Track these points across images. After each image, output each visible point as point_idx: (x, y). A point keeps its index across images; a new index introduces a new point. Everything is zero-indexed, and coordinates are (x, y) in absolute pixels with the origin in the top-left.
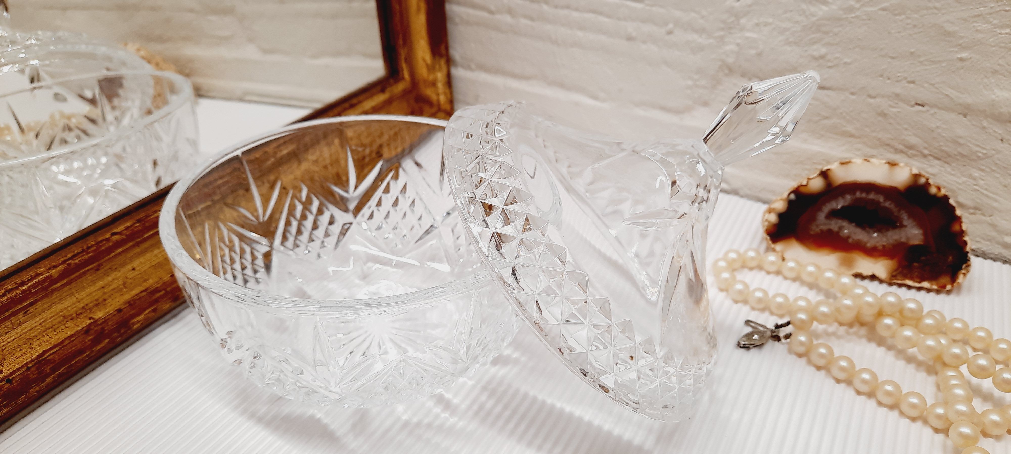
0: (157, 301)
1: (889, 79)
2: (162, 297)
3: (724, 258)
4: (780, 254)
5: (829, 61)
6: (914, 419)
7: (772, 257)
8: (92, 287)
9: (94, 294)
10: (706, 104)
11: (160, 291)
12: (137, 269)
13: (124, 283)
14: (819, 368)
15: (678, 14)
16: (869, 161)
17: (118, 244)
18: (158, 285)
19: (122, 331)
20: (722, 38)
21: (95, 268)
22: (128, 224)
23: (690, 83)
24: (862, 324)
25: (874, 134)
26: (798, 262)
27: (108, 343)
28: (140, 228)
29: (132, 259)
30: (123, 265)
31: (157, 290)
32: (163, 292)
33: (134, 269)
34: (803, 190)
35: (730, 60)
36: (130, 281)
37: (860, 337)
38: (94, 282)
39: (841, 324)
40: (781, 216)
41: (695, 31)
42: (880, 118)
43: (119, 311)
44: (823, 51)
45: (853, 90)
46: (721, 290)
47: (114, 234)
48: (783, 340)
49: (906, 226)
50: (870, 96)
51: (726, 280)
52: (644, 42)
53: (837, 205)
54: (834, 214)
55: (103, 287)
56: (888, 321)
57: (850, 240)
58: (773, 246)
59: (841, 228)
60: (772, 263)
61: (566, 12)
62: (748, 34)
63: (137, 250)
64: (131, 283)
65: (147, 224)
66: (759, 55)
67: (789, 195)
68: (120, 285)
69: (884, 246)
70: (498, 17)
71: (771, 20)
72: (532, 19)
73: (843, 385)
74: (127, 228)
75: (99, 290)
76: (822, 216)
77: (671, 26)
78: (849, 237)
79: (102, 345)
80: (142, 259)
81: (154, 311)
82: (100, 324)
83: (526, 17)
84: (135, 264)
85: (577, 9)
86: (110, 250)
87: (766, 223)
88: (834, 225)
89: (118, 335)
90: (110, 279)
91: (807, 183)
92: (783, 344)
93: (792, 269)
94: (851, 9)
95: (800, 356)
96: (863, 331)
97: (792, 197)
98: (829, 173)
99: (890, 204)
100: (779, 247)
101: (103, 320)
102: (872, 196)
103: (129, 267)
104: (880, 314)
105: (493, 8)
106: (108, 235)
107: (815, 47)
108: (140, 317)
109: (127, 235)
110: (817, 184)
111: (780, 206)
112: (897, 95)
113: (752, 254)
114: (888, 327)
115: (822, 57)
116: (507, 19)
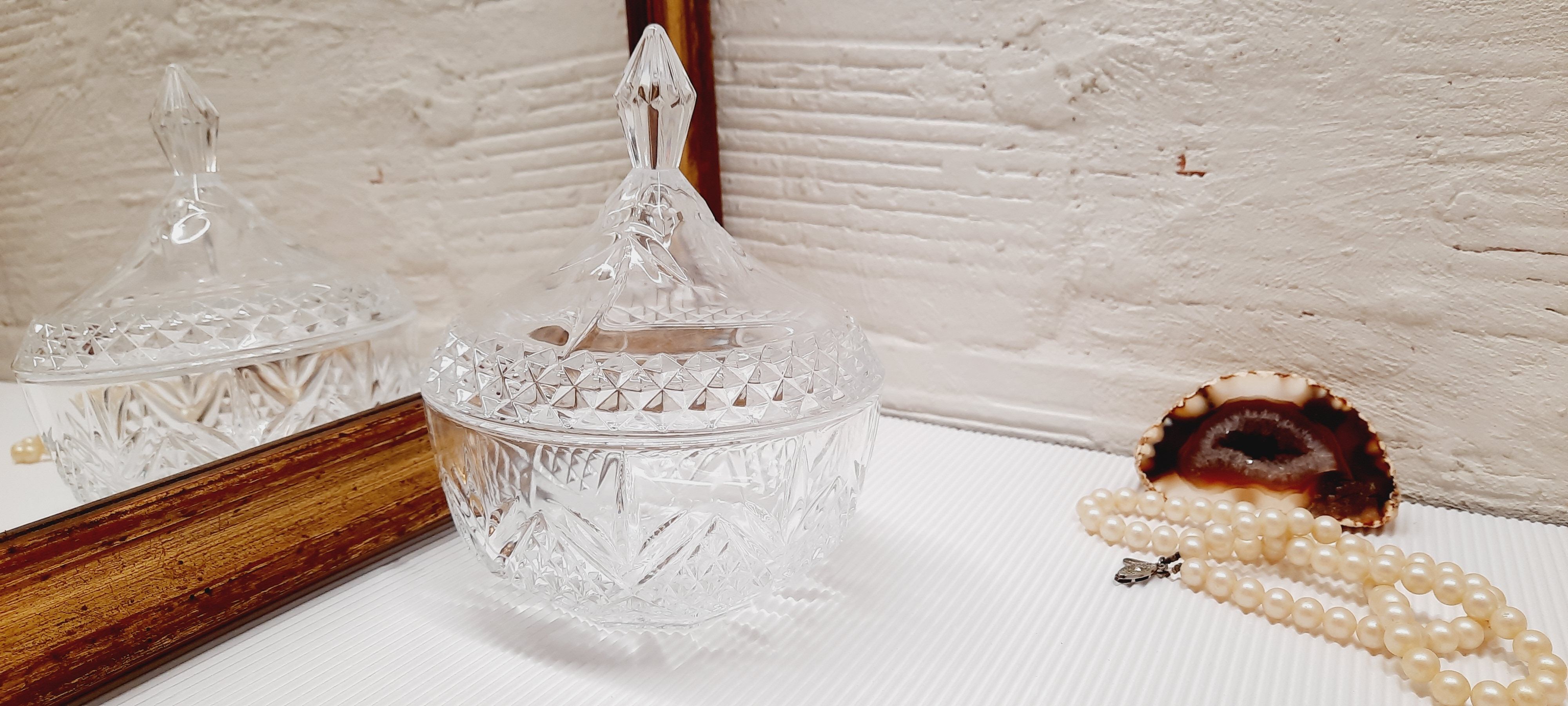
0: (380, 530)
1: (1267, 285)
2: (386, 526)
3: (1092, 496)
4: (1162, 494)
5: (1194, 269)
6: (1344, 643)
7: (1151, 497)
8: (309, 500)
9: (309, 509)
10: (1052, 336)
11: (384, 519)
12: (359, 489)
13: (344, 504)
14: (1220, 600)
15: (1009, 226)
16: (1255, 373)
17: (346, 449)
18: (382, 512)
19: (339, 558)
20: (1064, 251)
21: (317, 475)
22: (358, 428)
23: (1030, 309)
24: (1272, 562)
25: (1260, 355)
26: (1184, 500)
27: (322, 569)
28: (371, 434)
29: (356, 474)
30: (345, 480)
31: (380, 518)
32: (387, 521)
33: (355, 489)
34: (1179, 413)
35: (1076, 278)
36: (349, 502)
37: (1270, 574)
38: (311, 493)
39: (1245, 562)
40: (1156, 446)
41: (1031, 245)
42: (1264, 335)
43: (337, 533)
44: (1185, 257)
45: (1226, 303)
46: (1091, 533)
47: (342, 435)
48: (1172, 574)
49: (1312, 450)
50: (1249, 309)
51: (1094, 518)
52: (971, 264)
53: (1225, 429)
54: (1222, 442)
55: (320, 503)
56: (1300, 544)
57: (1246, 472)
58: (1151, 485)
59: (1232, 458)
60: (1151, 503)
61: (874, 235)
62: (1094, 245)
63: (362, 465)
64: (351, 505)
65: (379, 431)
66: (1110, 268)
67: (1163, 420)
68: (338, 505)
69: (1289, 476)
70: (790, 247)
71: (1119, 227)
72: (832, 248)
73: (1252, 615)
74: (357, 432)
75: (315, 505)
76: (1207, 443)
77: (1002, 241)
78: (1244, 468)
79: (315, 570)
80: (365, 478)
81: (376, 541)
82: (315, 545)
83: (823, 245)
84: (358, 482)
85: (887, 232)
86: (336, 453)
87: (1140, 457)
88: (1225, 454)
89: (334, 561)
90: (328, 494)
91: (1184, 403)
92: (1173, 581)
93: (1176, 508)
94: (1210, 207)
95: (1196, 590)
96: (1274, 568)
97: (1168, 422)
98: (1209, 389)
99: (1288, 424)
100: (1159, 486)
101: (318, 541)
102: (1265, 415)
103: (351, 485)
104: (1288, 537)
105: (783, 237)
106: (336, 436)
107: (1175, 254)
108: (360, 546)
109: (356, 439)
110: (1196, 405)
111: (1155, 434)
112: (1280, 304)
113: (1125, 494)
114: (1301, 551)
115: (1185, 265)
116: (802, 249)
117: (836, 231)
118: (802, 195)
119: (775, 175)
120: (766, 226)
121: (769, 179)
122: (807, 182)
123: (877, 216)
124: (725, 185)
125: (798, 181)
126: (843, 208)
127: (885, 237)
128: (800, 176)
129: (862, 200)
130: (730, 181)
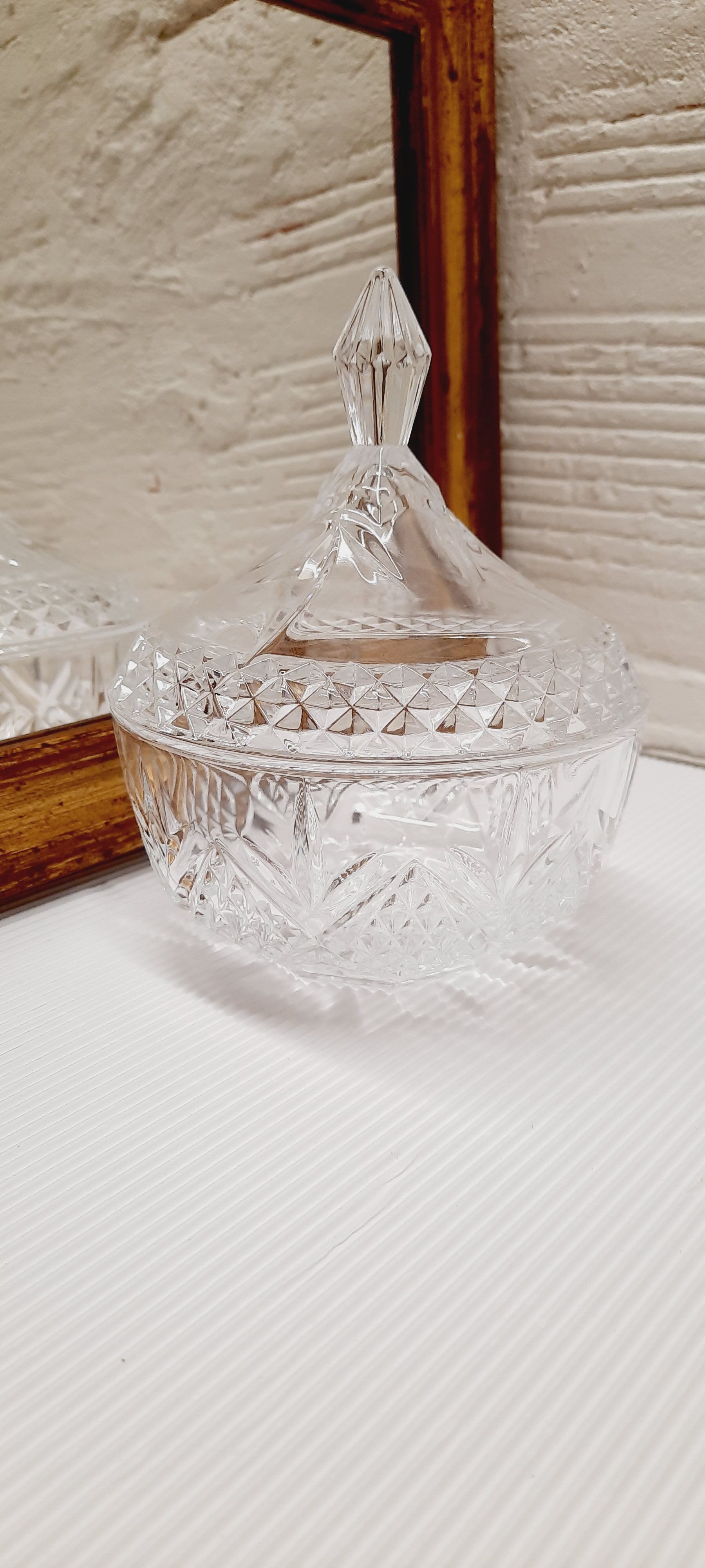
0: (84, 849)
2: (90, 846)
8: (8, 812)
9: (8, 822)
11: (89, 839)
12: (65, 805)
13: (47, 819)
17: (48, 760)
18: (88, 831)
19: (36, 876)
21: (17, 785)
27: (17, 886)
28: (78, 746)
29: (61, 788)
30: (49, 794)
31: (86, 837)
32: (92, 841)
33: (61, 804)
36: (54, 818)
38: (10, 805)
43: (36, 850)
47: (45, 745)
55: (21, 817)
63: (68, 778)
64: (55, 821)
65: (87, 744)
68: (41, 820)
74: (62, 743)
75: (15, 818)
79: (9, 887)
80: (73, 793)
81: (79, 861)
82: (11, 861)
84: (64, 797)
86: (37, 763)
89: (30, 879)
90: (31, 807)
101: (15, 856)
103: (56, 799)
106: (38, 746)
108: (60, 865)
109: (61, 751)
116: (590, 565)
117: (631, 543)
118: (594, 501)
119: (563, 477)
120: (551, 537)
121: (557, 483)
122: (600, 486)
123: (680, 525)
124: (507, 491)
125: (589, 484)
126: (640, 516)
127: (689, 550)
128: (592, 478)
129: (665, 507)
130: (512, 486)
